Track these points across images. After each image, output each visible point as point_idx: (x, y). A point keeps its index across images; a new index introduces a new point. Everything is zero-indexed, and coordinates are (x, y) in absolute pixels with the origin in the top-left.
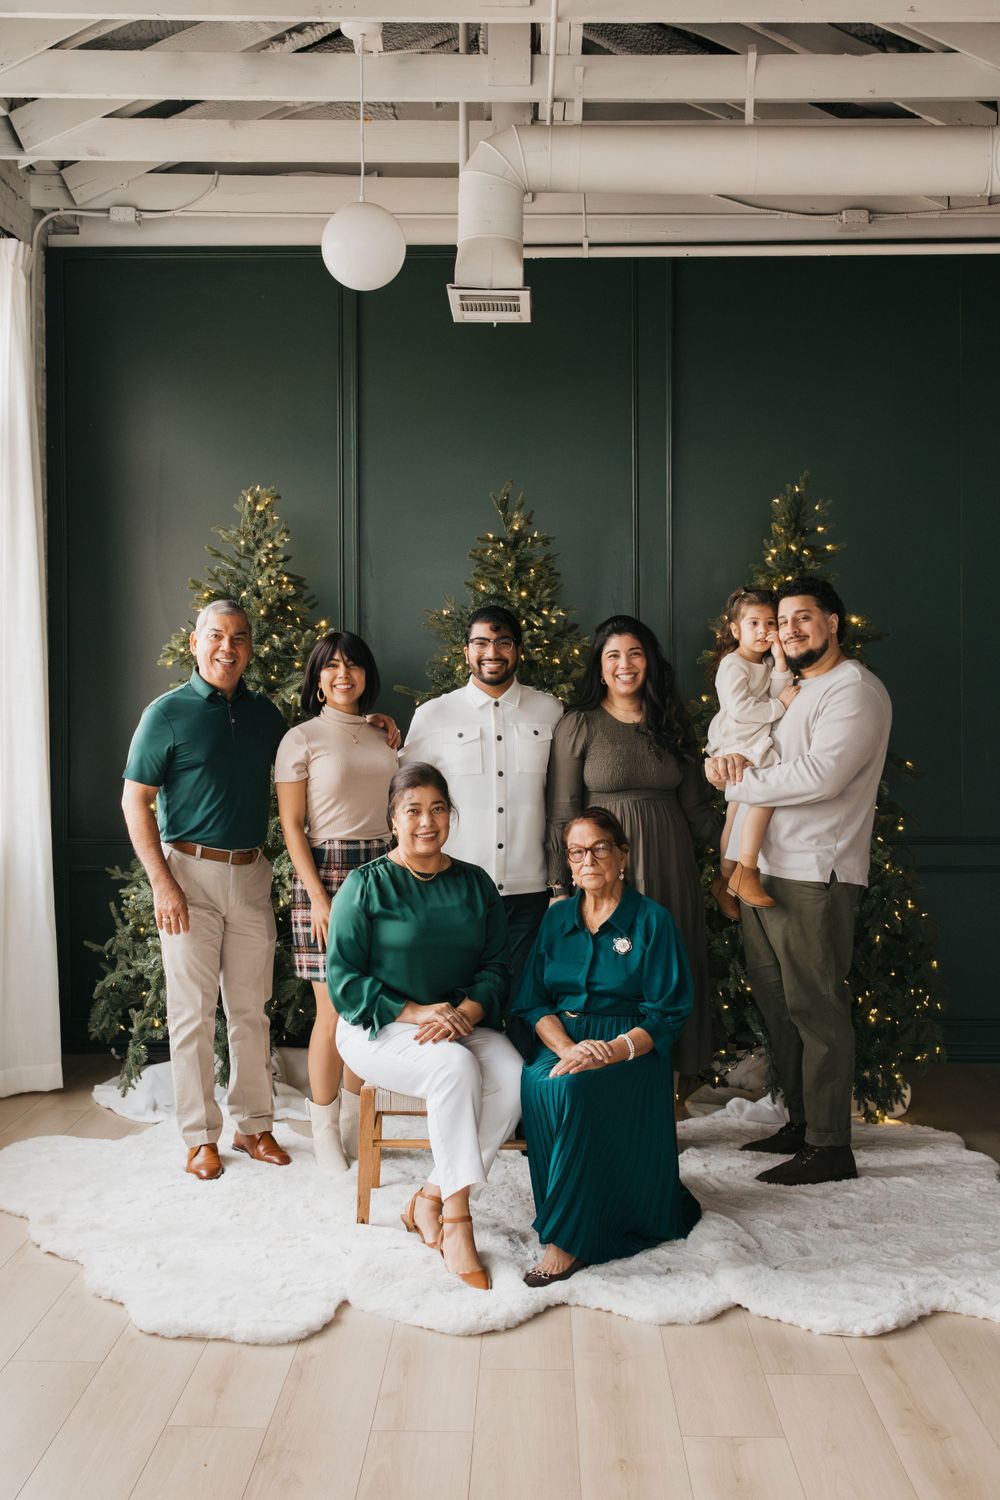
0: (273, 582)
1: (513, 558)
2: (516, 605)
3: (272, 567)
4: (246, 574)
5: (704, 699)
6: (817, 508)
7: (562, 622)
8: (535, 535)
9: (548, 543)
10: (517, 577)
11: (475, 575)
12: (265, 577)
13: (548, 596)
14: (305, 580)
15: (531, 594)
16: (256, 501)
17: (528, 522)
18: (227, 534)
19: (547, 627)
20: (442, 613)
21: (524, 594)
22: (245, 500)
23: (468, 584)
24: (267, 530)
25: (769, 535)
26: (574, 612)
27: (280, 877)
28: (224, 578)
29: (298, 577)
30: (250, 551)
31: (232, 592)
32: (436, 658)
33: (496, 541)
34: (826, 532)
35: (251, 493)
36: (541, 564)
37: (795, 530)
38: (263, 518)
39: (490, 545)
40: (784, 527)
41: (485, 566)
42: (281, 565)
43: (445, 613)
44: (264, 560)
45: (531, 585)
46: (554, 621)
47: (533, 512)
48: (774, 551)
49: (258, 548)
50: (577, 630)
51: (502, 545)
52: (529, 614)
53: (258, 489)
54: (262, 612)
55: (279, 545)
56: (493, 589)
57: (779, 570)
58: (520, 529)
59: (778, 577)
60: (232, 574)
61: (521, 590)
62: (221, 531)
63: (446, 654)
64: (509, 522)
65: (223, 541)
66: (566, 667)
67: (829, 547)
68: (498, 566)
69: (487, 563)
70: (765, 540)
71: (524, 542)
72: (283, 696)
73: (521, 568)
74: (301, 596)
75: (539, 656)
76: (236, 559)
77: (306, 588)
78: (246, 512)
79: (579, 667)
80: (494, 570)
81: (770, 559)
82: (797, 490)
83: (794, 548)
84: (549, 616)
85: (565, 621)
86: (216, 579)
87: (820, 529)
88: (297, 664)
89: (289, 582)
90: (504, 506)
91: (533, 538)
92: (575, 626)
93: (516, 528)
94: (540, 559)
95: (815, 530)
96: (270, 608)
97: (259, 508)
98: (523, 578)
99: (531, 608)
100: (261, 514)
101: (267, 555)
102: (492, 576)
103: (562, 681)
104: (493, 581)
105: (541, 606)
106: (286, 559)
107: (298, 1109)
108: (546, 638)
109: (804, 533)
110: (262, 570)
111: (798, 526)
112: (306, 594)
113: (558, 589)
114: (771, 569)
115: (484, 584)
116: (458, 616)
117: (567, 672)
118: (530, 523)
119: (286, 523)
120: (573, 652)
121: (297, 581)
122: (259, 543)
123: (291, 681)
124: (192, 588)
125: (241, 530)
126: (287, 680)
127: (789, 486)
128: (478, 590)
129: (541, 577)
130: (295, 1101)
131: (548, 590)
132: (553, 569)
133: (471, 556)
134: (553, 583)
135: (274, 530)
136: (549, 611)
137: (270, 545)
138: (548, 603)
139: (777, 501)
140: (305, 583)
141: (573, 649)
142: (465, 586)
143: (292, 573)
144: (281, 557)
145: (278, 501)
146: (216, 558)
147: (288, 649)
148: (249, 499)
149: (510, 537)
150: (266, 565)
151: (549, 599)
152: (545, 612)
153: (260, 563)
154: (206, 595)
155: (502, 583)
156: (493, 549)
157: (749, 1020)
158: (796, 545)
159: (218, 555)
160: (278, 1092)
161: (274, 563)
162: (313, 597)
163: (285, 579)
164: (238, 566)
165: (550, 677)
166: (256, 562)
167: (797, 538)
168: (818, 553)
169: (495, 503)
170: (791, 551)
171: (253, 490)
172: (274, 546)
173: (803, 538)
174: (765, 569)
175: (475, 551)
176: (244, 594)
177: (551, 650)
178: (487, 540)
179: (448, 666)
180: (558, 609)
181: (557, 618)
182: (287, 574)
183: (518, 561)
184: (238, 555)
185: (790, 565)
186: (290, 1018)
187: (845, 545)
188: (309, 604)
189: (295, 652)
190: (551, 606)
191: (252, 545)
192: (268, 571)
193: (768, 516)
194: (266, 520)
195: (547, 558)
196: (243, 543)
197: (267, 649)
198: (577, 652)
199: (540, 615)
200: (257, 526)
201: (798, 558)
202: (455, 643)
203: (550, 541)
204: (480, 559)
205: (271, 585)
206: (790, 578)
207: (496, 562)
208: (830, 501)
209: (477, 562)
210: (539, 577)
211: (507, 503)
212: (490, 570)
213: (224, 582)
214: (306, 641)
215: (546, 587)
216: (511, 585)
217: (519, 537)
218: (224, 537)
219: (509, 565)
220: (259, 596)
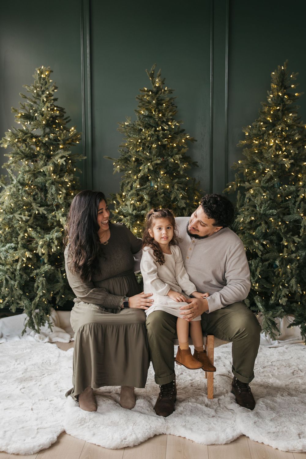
0: (49, 109)
1: (155, 98)
2: (157, 120)
3: (49, 103)
4: (38, 106)
5: (240, 162)
6: (291, 76)
7: (178, 128)
8: (166, 89)
9: (172, 93)
10: (157, 108)
11: (139, 106)
12: (45, 107)
13: (171, 116)
14: (65, 109)
15: (164, 115)
16: (41, 73)
17: (163, 83)
18: (29, 88)
19: (170, 129)
20: (125, 124)
21: (160, 115)
22: (37, 72)
23: (136, 110)
24: (47, 86)
25: (269, 88)
26: (183, 123)
27: (52, 239)
28: (28, 108)
29: (61, 108)
30: (39, 95)
31: (32, 115)
32: (122, 144)
33: (148, 91)
34: (295, 88)
35: (39, 70)
36: (168, 102)
37: (281, 86)
38: (45, 81)
39: (146, 93)
40: (276, 85)
41: (143, 103)
42: (52, 101)
43: (126, 124)
44: (45, 100)
45: (164, 111)
46: (173, 127)
47: (165, 79)
48: (272, 96)
49: (43, 94)
50: (184, 132)
51: (151, 93)
52: (162, 124)
53: (42, 68)
54: (44, 122)
55: (52, 93)
56: (147, 113)
57: (273, 104)
58: (159, 87)
59: (274, 108)
60: (31, 106)
61: (159, 114)
62: (26, 87)
63: (126, 142)
64: (154, 82)
65: (28, 91)
66: (179, 148)
67: (296, 94)
68: (149, 102)
69: (144, 101)
70: (268, 91)
71: (160, 92)
72: (54, 160)
73: (159, 103)
74: (63, 116)
75: (166, 143)
76: (34, 100)
77: (65, 113)
78: (38, 77)
79: (185, 148)
80: (148, 104)
81: (270, 99)
82: (283, 68)
83: (280, 94)
84: (172, 125)
85: (179, 127)
86: (24, 108)
87: (292, 86)
88: (61, 146)
89: (57, 110)
90: (152, 76)
91: (165, 90)
92: (183, 130)
93: (157, 85)
94: (168, 99)
95: (290, 87)
96: (47, 121)
97: (42, 76)
98: (160, 107)
99: (163, 122)
100: (44, 79)
101: (46, 97)
102: (147, 107)
103: (177, 154)
104: (147, 109)
105: (168, 120)
106: (55, 100)
107: (62, 338)
108: (170, 134)
109: (285, 88)
110: (45, 104)
111: (283, 85)
112: (66, 116)
113: (176, 113)
114: (270, 104)
115: (143, 111)
116: (132, 126)
117: (179, 150)
118: (164, 84)
119: (55, 83)
120: (182, 141)
121: (61, 110)
122: (43, 92)
123: (58, 154)
124: (14, 112)
125: (35, 86)
126: (56, 153)
127: (279, 66)
128: (141, 113)
129: (168, 108)
130: (61, 334)
131: (171, 113)
132: (174, 104)
133: (137, 98)
134: (174, 110)
135: (49, 86)
136: (171, 123)
137: (48, 93)
138: (171, 119)
139: (274, 73)
140: (64, 110)
141: (182, 139)
142: (135, 111)
143: (59, 106)
144: (52, 98)
145: (52, 74)
146: (24, 99)
147: (56, 140)
148: (38, 72)
149: (154, 90)
150: (46, 101)
151: (171, 117)
152: (170, 123)
153: (43, 101)
154: (20, 115)
155: (151, 110)
156: (146, 94)
157: (256, 301)
158: (282, 93)
159: (26, 97)
160: (53, 330)
161: (49, 101)
162: (69, 117)
163: (55, 108)
164: (35, 103)
165: (172, 152)
166: (42, 100)
167: (282, 89)
168: (291, 96)
169: (148, 74)
170: (279, 95)
171: (41, 68)
172: (49, 93)
173: (285, 91)
174: (268, 104)
175: (139, 96)
176: (36, 114)
177: (172, 140)
178: (144, 91)
179: (128, 148)
180: (175, 121)
181: (175, 125)
182: (57, 107)
183: (158, 101)
184: (34, 97)
185: (279, 102)
186: (58, 299)
187: (303, 93)
188: (67, 120)
189: (59, 141)
190: (172, 120)
191: (40, 93)
192: (48, 104)
193: (269, 80)
194: (46, 82)
195: (170, 99)
196: (35, 91)
197: (47, 139)
198: (183, 141)
199: (168, 125)
200: (42, 84)
201: (282, 98)
202: (130, 137)
203: (173, 92)
204: (141, 99)
205: (48, 111)
206: (278, 108)
207: (148, 101)
208: (297, 73)
209: (140, 101)
210: (167, 107)
211: (153, 75)
212: (146, 105)
213: (28, 109)
214: (64, 135)
215: (170, 112)
216: (155, 111)
217: (159, 89)
218: (28, 90)
219: (154, 102)
220: (43, 115)
